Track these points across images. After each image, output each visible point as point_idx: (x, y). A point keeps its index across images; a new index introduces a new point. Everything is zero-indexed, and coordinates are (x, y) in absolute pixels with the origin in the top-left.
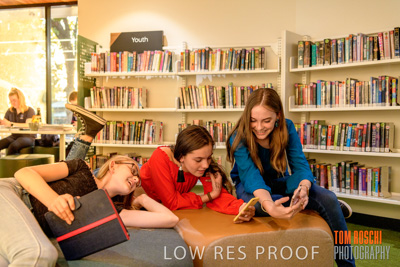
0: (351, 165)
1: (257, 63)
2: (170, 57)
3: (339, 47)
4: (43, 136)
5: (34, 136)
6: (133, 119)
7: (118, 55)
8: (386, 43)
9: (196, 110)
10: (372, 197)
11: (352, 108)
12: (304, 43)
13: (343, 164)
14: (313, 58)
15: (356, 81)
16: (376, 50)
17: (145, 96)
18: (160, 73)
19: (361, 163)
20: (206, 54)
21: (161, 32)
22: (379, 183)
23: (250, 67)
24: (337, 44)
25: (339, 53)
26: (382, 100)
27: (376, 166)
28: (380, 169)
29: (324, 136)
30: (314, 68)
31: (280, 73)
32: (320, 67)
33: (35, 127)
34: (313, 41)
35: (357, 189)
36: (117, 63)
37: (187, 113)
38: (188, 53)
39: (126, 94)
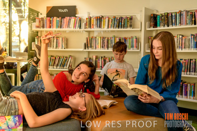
1: (128, 25)
2: (80, 20)
3: (173, 17)
6: (60, 54)
7: (51, 19)
9: (94, 50)
10: (190, 99)
11: (180, 51)
14: (158, 23)
15: (183, 36)
16: (193, 19)
17: (66, 42)
18: (75, 30)
19: (184, 81)
20: (100, 19)
21: (75, 6)
22: (194, 92)
23: (124, 27)
25: (174, 20)
27: (192, 82)
28: (194, 84)
31: (141, 31)
32: (162, 28)
35: (182, 95)
36: (50, 23)
37: (89, 52)
38: (90, 18)
39: (55, 41)
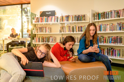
0: (111, 49)
1: (83, 19)
2: (57, 18)
3: (107, 14)
4: (21, 41)
5: (18, 41)
6: (47, 36)
7: (42, 18)
8: (121, 12)
9: (65, 33)
10: (118, 58)
11: (111, 32)
12: (97, 13)
13: (109, 48)
14: (100, 17)
15: (112, 24)
16: (118, 15)
17: (50, 29)
18: (54, 23)
19: (114, 48)
20: (68, 17)
21: (55, 11)
22: (120, 54)
23: (81, 20)
25: (107, 16)
26: (120, 29)
27: (119, 49)
28: (120, 50)
29: (103, 40)
30: (100, 20)
32: (101, 20)
33: (19, 39)
34: (99, 13)
35: (113, 56)
36: (42, 20)
37: (62, 34)
38: (63, 17)
39: (45, 29)
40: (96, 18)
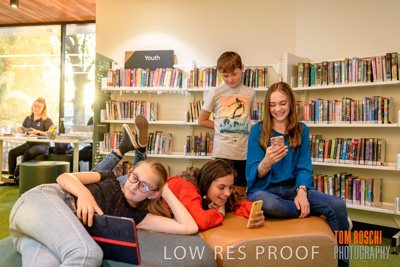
0: (346, 177)
1: (260, 82)
2: (181, 74)
3: (336, 70)
7: (133, 72)
8: (379, 66)
10: (366, 206)
11: (347, 124)
12: (304, 64)
13: (339, 175)
14: (312, 78)
15: (351, 100)
16: (369, 73)
17: (155, 109)
18: (171, 89)
19: (355, 175)
20: (213, 73)
21: (172, 52)
22: (372, 193)
23: (254, 85)
24: (334, 67)
25: (336, 74)
26: (375, 118)
27: (369, 177)
28: (373, 181)
29: (321, 150)
30: (312, 87)
32: (318, 87)
34: (312, 63)
35: (352, 198)
36: (131, 79)
37: (194, 127)
38: (197, 71)
39: (139, 107)
40: (300, 78)
